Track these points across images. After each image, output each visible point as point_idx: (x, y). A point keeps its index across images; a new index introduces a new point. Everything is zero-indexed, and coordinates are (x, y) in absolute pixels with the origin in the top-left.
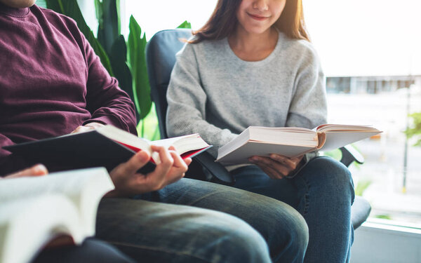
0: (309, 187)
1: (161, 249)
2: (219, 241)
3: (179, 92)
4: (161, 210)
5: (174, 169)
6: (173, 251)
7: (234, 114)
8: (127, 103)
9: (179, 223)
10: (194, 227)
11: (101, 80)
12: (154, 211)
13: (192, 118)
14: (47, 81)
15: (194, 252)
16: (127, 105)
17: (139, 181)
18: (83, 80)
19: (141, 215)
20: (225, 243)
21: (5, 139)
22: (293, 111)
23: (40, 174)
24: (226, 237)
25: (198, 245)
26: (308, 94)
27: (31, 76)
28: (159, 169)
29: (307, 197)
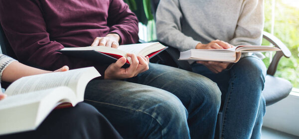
0: (235, 77)
1: (129, 108)
2: (157, 105)
3: (164, 12)
4: (132, 87)
5: (140, 65)
6: (135, 109)
7: (200, 25)
8: (133, 19)
9: (139, 94)
10: (146, 97)
11: (118, 7)
12: (129, 88)
13: (169, 29)
14: (83, 12)
15: (144, 110)
16: (133, 21)
17: (122, 72)
18: (106, 9)
19: (121, 90)
20: (160, 107)
21: (59, 45)
22: (239, 24)
23: (65, 70)
24: (161, 104)
25: (147, 107)
26: (249, 15)
27: (75, 10)
28: (131, 67)
29: (233, 84)
